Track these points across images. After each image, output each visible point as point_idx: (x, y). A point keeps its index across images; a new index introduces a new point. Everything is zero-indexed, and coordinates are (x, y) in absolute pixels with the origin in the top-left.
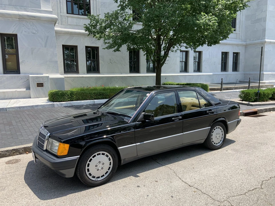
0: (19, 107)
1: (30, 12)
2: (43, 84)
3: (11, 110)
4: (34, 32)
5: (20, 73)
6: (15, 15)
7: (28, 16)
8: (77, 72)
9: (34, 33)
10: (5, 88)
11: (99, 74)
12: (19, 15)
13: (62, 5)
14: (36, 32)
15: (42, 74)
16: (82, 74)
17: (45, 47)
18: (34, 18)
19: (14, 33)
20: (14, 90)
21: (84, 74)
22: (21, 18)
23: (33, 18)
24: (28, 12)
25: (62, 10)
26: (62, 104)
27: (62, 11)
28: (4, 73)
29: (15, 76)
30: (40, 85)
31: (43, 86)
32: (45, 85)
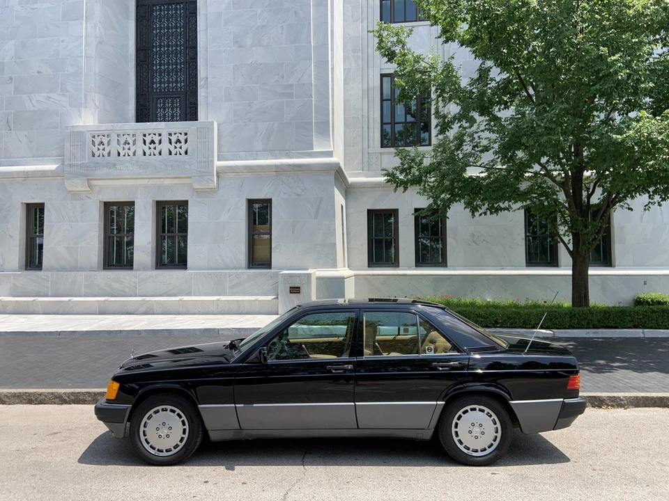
0: (239, 329)
1: (296, 158)
2: (299, 288)
3: (226, 333)
4: (299, 192)
5: (271, 268)
6: (269, 166)
7: (290, 165)
8: (395, 263)
9: (298, 195)
10: (244, 294)
11: (444, 270)
12: (276, 166)
13: (371, 134)
14: (303, 193)
15: (307, 269)
16: (405, 270)
17: (316, 218)
18: (300, 169)
19: (267, 197)
20: (253, 298)
21: (409, 269)
22: (279, 170)
23: (298, 168)
24: (291, 158)
25: (371, 142)
26: (311, 330)
27: (371, 145)
28: (249, 268)
29: (261, 274)
30: (295, 290)
31: (299, 293)
32: (302, 290)
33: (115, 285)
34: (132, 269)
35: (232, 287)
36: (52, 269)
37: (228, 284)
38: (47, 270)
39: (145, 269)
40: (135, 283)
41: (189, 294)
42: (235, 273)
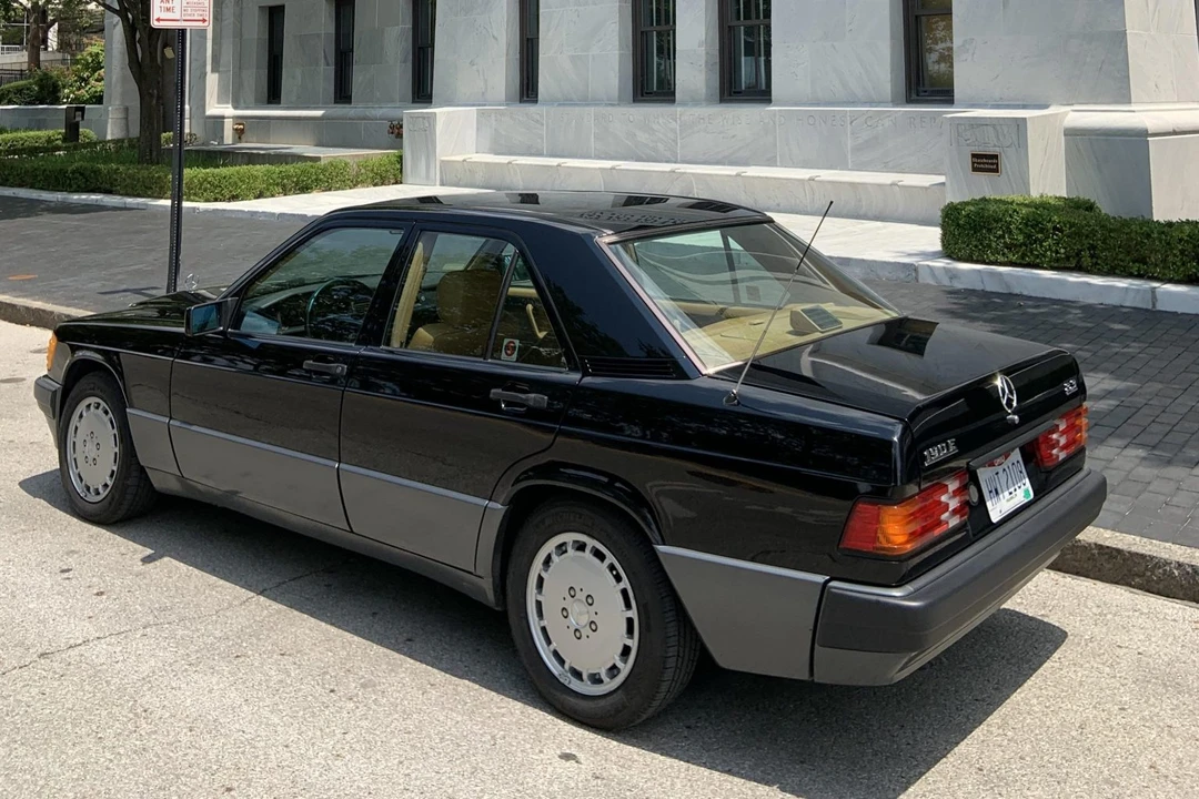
2: (996, 157)
5: (952, 103)
10: (885, 167)
15: (1046, 106)
28: (909, 101)
30: (985, 163)
31: (996, 171)
32: (1004, 163)
33: (642, 137)
34: (673, 101)
35: (857, 149)
36: (552, 101)
37: (850, 143)
38: (546, 103)
39: (695, 102)
40: (673, 130)
41: (771, 162)
42: (863, 113)
